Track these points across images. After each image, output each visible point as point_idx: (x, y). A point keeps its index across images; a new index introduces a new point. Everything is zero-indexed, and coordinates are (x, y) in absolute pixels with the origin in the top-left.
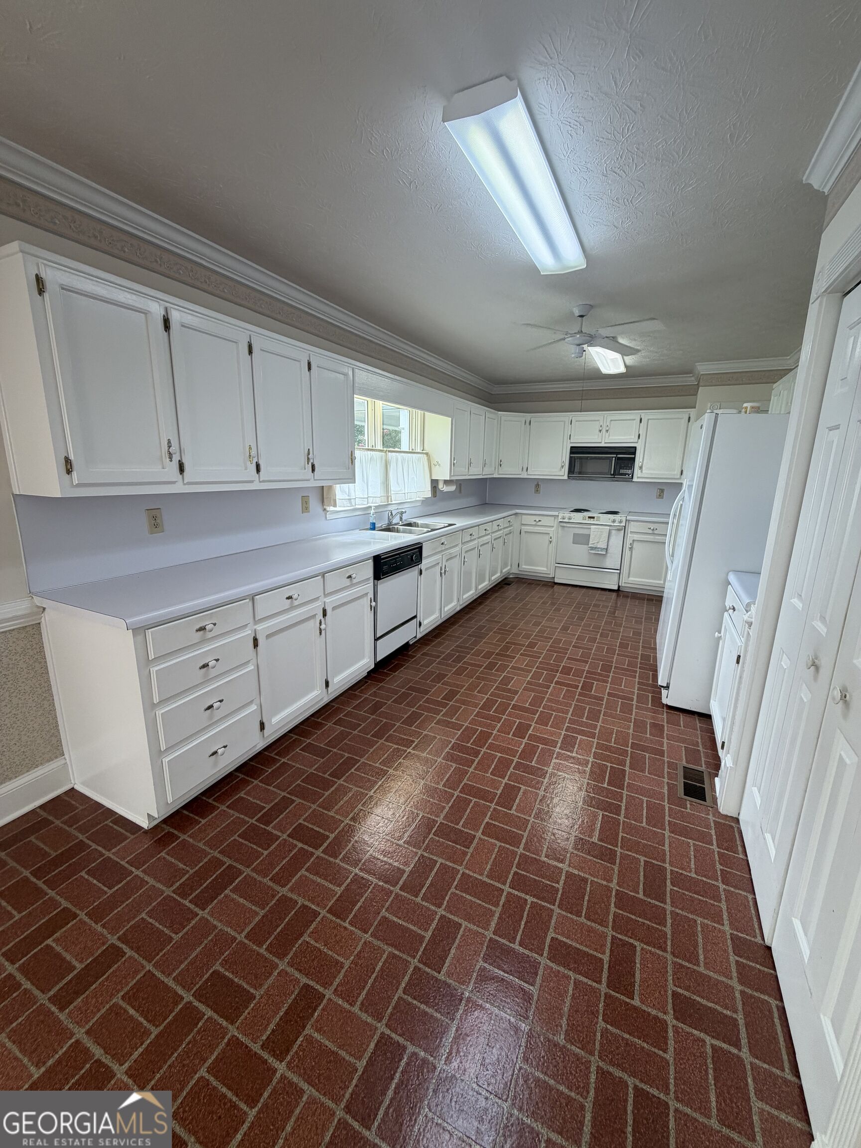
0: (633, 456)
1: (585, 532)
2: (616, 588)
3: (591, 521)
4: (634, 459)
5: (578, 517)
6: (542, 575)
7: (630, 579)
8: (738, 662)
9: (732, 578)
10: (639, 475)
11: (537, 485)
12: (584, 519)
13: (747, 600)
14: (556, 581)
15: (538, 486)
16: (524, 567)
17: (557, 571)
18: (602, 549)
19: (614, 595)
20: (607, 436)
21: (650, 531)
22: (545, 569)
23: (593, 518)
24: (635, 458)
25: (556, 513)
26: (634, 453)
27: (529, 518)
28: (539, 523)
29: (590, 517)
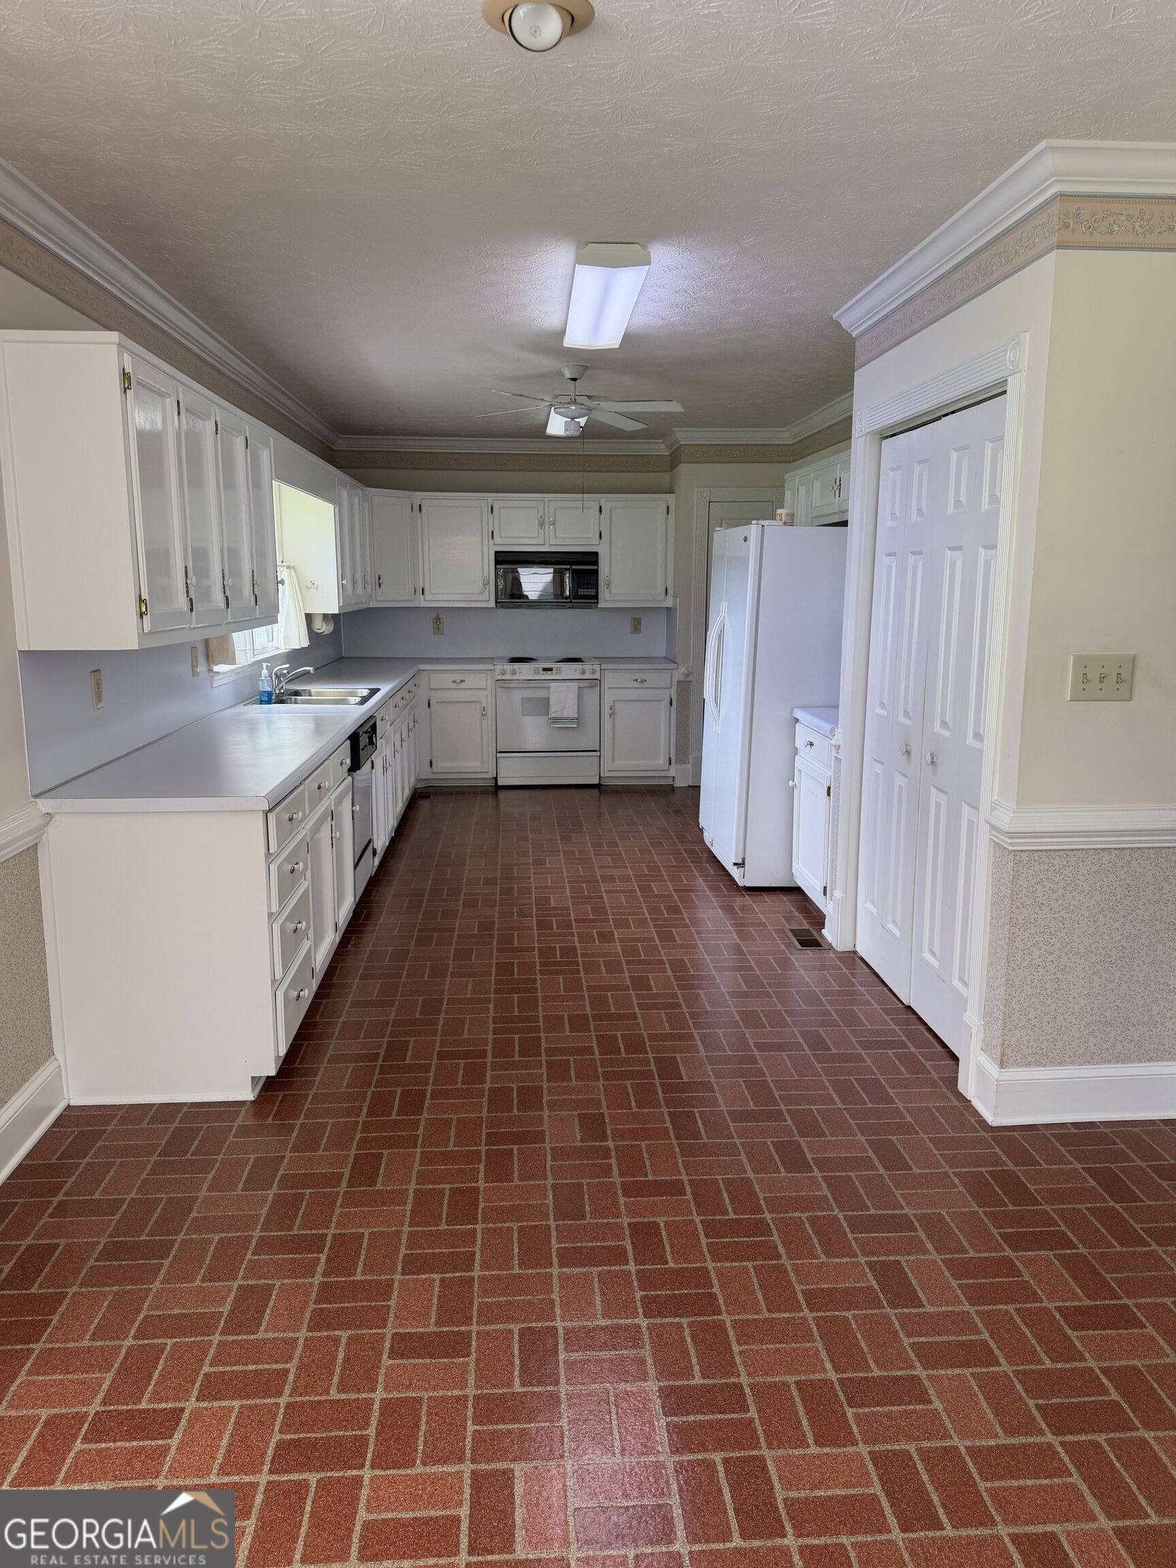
0: (596, 567)
1: (542, 694)
2: (597, 782)
3: (548, 676)
4: (596, 572)
5: (525, 671)
6: (473, 776)
7: (617, 762)
8: (829, 794)
9: (798, 714)
10: (608, 596)
11: (438, 617)
12: (536, 672)
13: (828, 727)
14: (500, 783)
15: (437, 620)
16: (442, 765)
17: (502, 763)
18: (571, 720)
19: (596, 792)
20: (552, 533)
21: (636, 685)
22: (478, 764)
23: (551, 669)
24: (597, 570)
25: (490, 667)
26: (596, 563)
27: (441, 679)
28: (463, 685)
29: (544, 670)
